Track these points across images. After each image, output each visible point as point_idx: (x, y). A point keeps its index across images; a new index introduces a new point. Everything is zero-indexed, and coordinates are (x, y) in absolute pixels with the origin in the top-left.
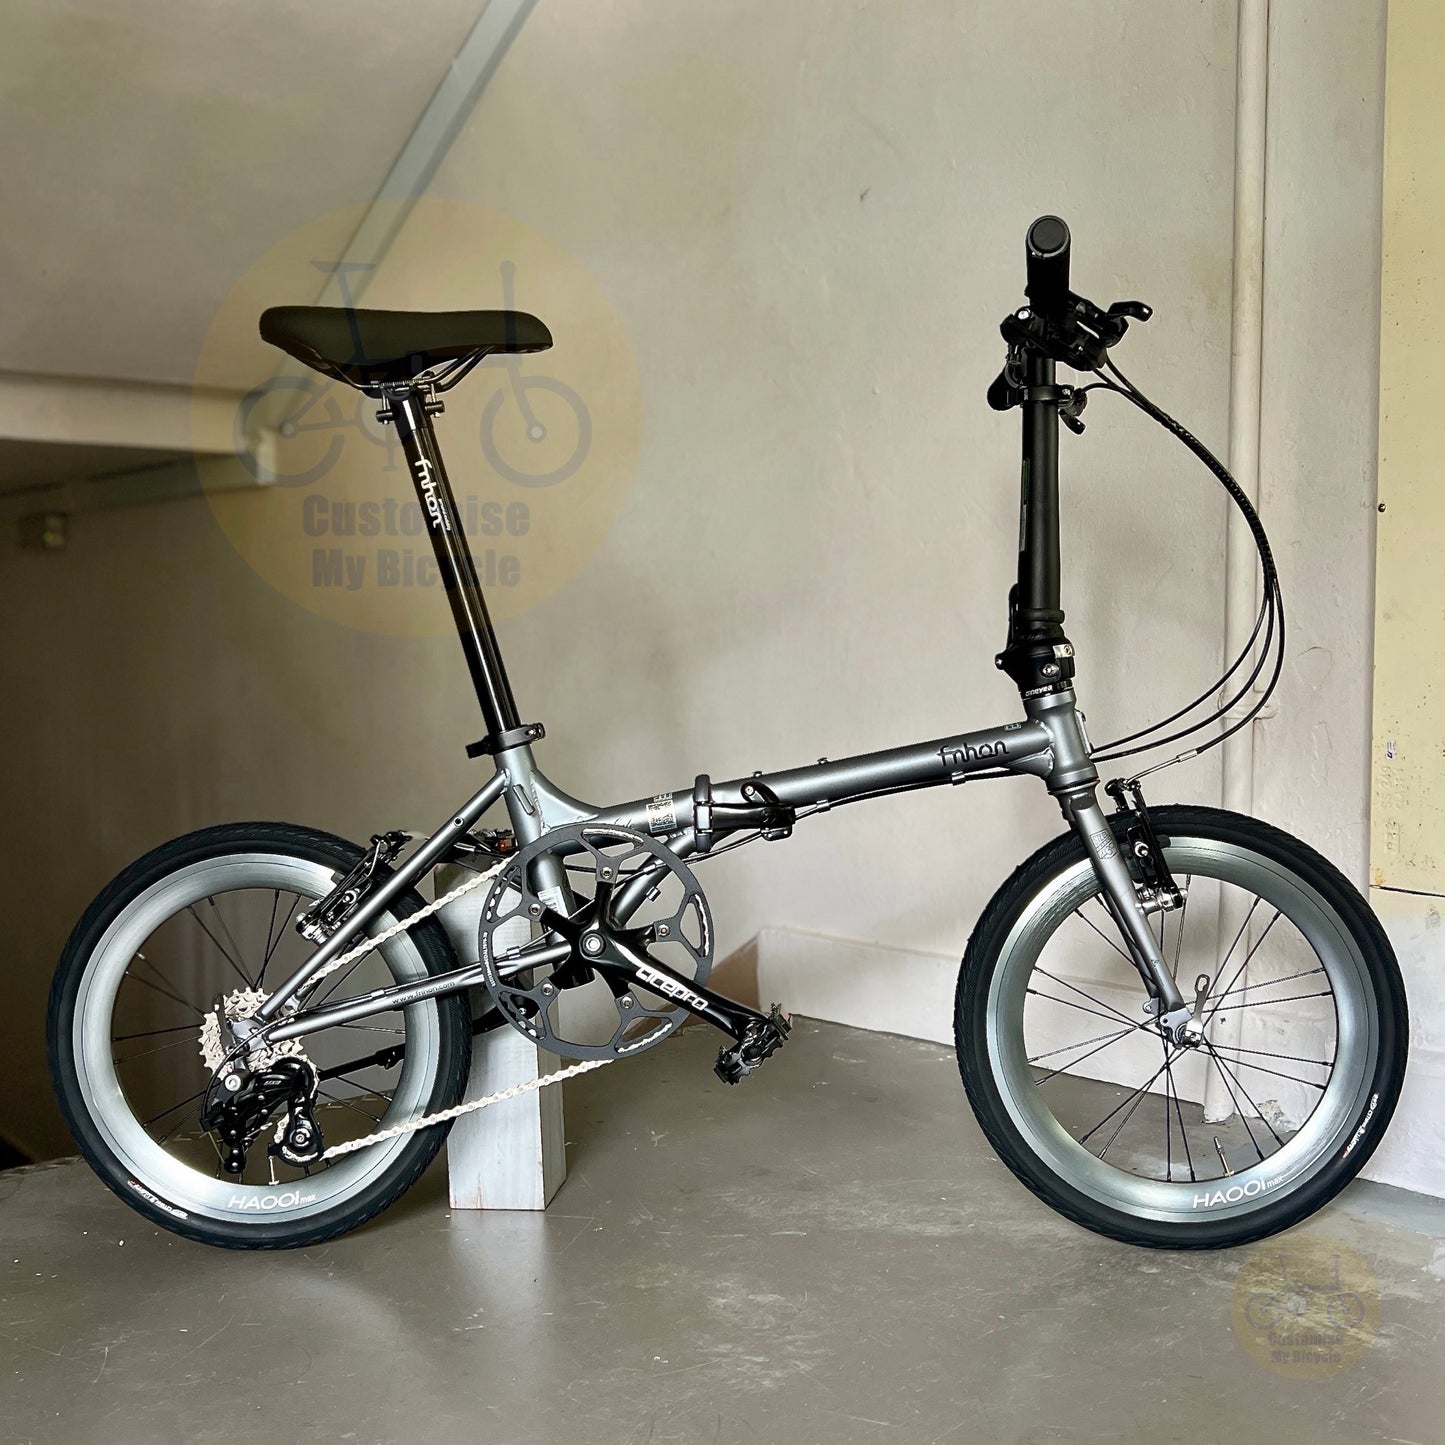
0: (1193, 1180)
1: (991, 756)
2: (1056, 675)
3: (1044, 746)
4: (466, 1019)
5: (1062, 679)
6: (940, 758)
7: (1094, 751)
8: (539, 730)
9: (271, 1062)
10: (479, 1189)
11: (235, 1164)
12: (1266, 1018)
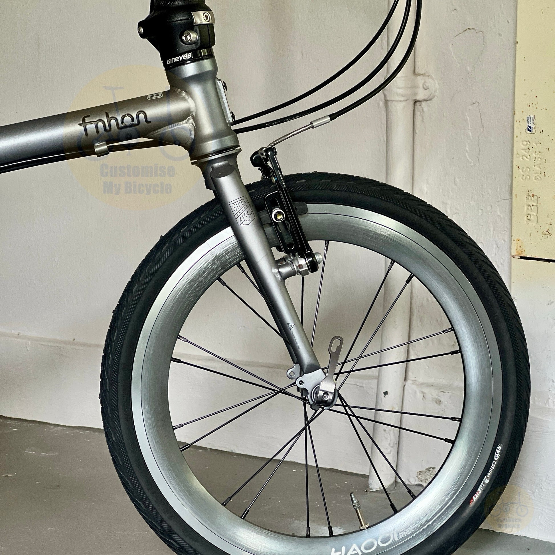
0: (331, 535)
1: (132, 126)
2: (195, 43)
3: (186, 115)
5: (202, 47)
6: (82, 128)
7: (236, 122)
12: (426, 390)
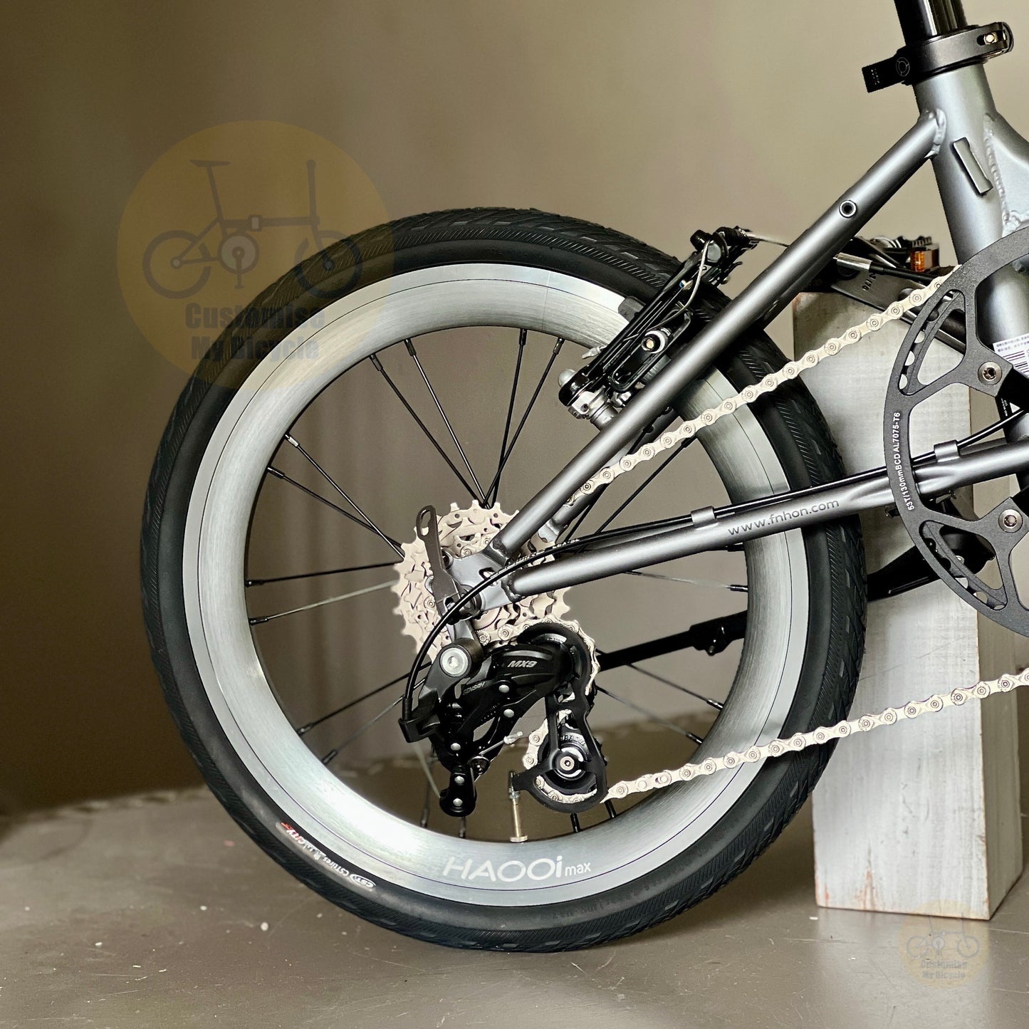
4: (858, 571)
8: (1002, 36)
9: (518, 630)
10: (869, 875)
11: (457, 801)
